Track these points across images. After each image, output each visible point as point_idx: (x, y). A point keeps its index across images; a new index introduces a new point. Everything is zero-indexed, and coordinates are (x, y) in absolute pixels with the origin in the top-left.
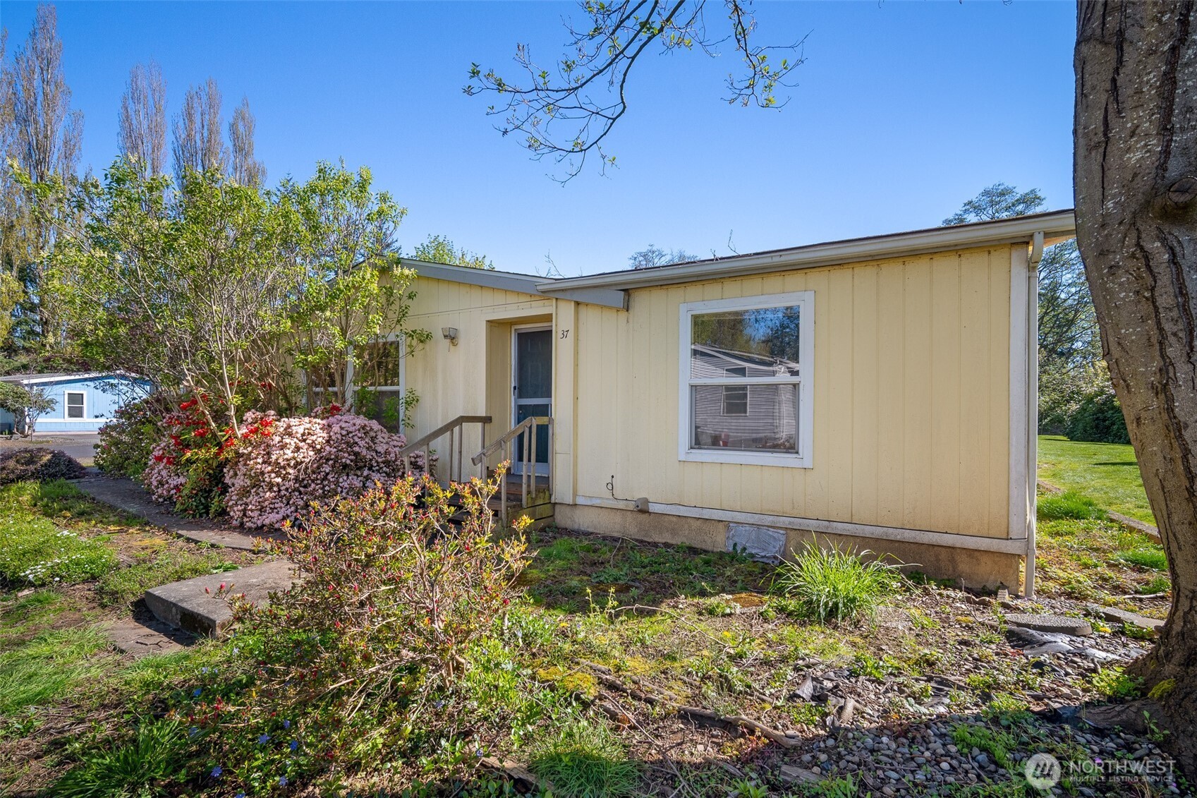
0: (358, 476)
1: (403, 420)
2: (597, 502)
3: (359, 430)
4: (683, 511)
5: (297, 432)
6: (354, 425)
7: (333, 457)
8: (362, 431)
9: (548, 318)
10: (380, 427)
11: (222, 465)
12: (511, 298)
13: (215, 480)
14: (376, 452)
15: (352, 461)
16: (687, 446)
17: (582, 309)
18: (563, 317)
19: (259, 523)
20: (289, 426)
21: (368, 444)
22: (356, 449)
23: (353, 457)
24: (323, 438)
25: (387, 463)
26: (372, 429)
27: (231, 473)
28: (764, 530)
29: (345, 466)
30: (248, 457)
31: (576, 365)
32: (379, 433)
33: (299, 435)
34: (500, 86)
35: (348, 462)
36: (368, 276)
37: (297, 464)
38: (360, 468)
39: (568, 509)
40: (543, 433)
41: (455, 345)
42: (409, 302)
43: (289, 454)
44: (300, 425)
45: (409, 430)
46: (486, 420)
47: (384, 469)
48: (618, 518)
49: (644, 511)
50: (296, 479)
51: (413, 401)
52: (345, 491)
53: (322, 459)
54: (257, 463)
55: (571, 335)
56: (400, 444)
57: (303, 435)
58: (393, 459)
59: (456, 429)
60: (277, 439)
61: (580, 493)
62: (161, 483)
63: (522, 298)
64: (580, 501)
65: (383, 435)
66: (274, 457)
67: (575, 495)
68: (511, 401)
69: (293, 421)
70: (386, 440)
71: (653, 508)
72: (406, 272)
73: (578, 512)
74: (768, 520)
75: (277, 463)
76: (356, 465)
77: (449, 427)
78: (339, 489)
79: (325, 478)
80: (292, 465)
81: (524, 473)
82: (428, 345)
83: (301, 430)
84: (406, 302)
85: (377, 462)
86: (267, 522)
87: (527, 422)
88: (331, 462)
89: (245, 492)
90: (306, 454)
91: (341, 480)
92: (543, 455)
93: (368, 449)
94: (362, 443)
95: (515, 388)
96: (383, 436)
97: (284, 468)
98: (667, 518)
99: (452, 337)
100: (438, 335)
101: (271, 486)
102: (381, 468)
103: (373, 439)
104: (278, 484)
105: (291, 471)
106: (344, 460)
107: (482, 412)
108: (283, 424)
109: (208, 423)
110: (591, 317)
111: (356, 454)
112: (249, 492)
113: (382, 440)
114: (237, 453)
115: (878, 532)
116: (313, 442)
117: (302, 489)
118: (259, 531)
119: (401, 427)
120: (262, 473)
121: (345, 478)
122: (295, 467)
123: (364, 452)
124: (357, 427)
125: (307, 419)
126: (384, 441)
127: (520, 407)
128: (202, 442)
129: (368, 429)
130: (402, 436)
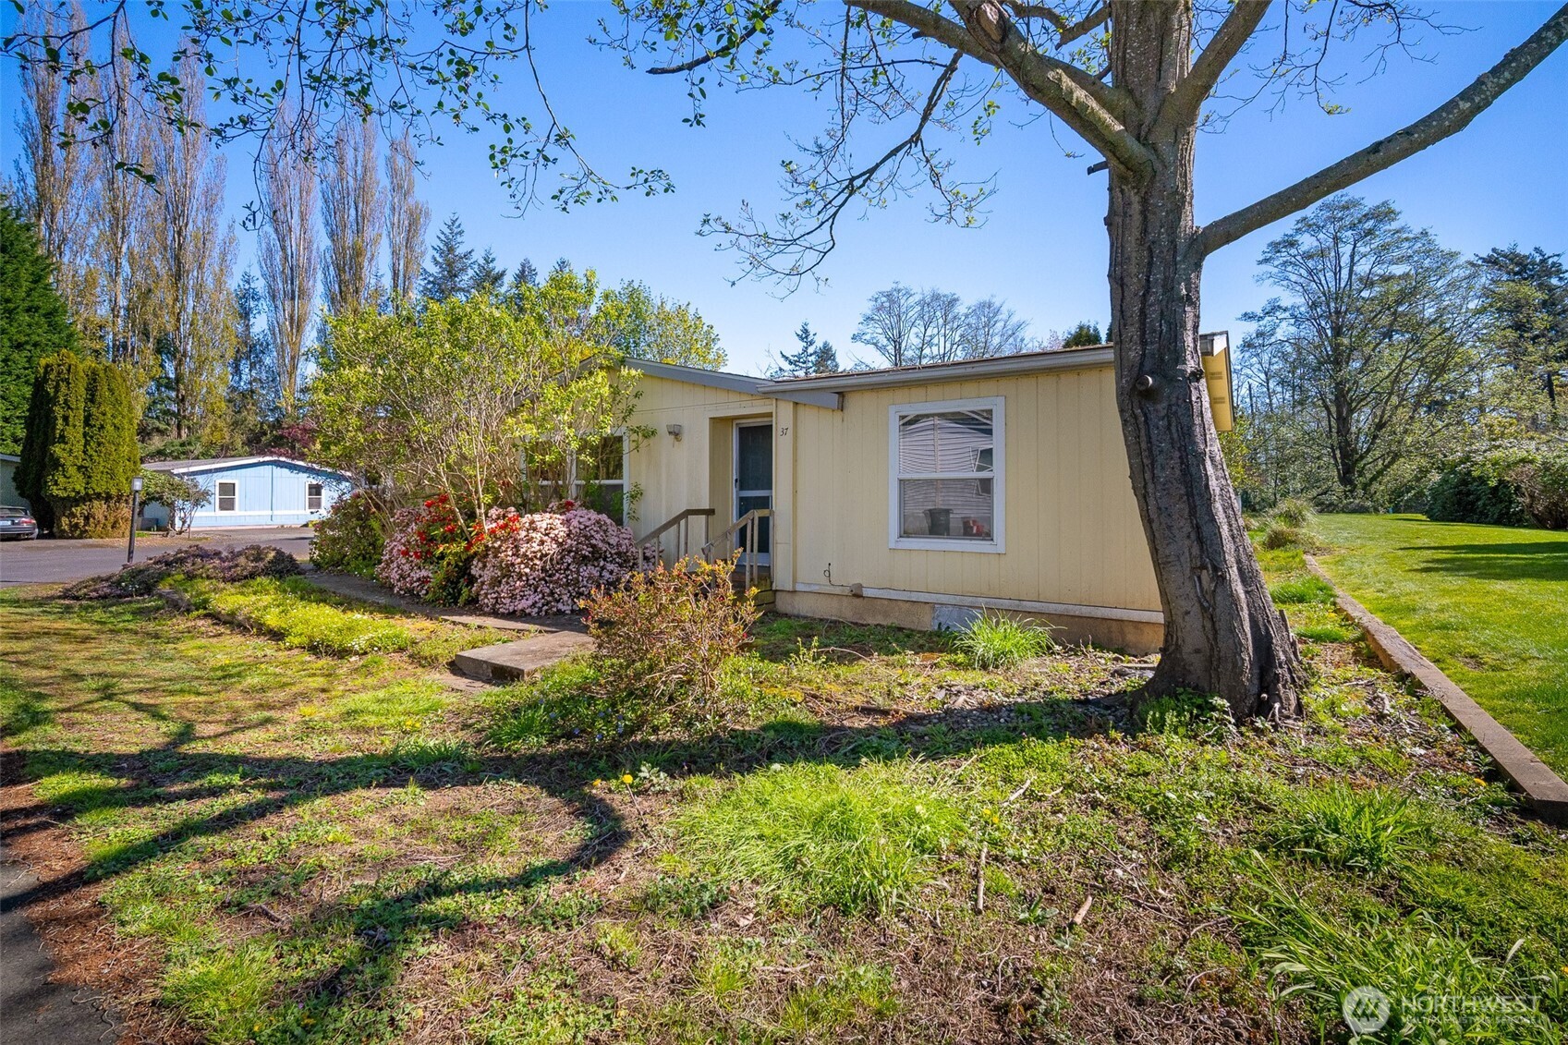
0: (595, 566)
1: (627, 513)
2: (815, 588)
3: (593, 524)
4: (893, 595)
5: (540, 527)
6: (589, 519)
7: (573, 549)
8: (596, 525)
9: (770, 415)
10: (612, 521)
11: (469, 560)
12: (733, 397)
13: (462, 572)
14: (610, 543)
15: (590, 553)
16: (897, 535)
17: (801, 409)
18: (783, 417)
19: (511, 609)
20: (532, 522)
21: (602, 536)
22: (593, 542)
23: (590, 549)
24: (564, 532)
25: (619, 554)
26: (603, 522)
27: (480, 565)
28: (965, 610)
29: (585, 557)
30: (497, 551)
31: (795, 461)
32: (611, 527)
33: (542, 530)
34: (728, 229)
35: (587, 553)
36: (600, 380)
37: (543, 556)
38: (597, 559)
39: (788, 596)
40: (764, 524)
41: (678, 440)
42: (635, 401)
43: (536, 547)
44: (543, 520)
45: (633, 523)
46: (709, 512)
47: (617, 559)
48: (834, 603)
49: (858, 596)
50: (543, 570)
51: (636, 495)
53: (565, 551)
54: (507, 555)
55: (790, 432)
56: (628, 536)
57: (546, 529)
58: (624, 551)
59: (683, 522)
60: (523, 534)
61: (799, 580)
62: (402, 577)
63: (745, 397)
64: (800, 587)
66: (523, 550)
67: (795, 581)
68: (733, 494)
69: (537, 517)
70: (616, 532)
71: (866, 593)
72: (633, 372)
73: (797, 598)
74: (968, 601)
75: (525, 555)
76: (594, 556)
77: (676, 521)
78: (580, 578)
79: (567, 569)
80: (538, 556)
81: (747, 564)
82: (652, 440)
83: (544, 525)
84: (633, 401)
85: (610, 553)
86: (520, 607)
87: (749, 514)
88: (572, 554)
89: (496, 582)
90: (550, 547)
91: (581, 570)
92: (764, 546)
93: (602, 541)
94: (598, 536)
95: (736, 480)
96: (613, 529)
97: (532, 560)
98: (879, 602)
99: (676, 433)
100: (663, 430)
101: (520, 576)
102: (614, 559)
103: (605, 531)
104: (527, 574)
105: (537, 562)
106: (583, 552)
107: (705, 505)
108: (526, 519)
109: (455, 520)
110: (809, 417)
111: (593, 546)
112: (500, 582)
113: (612, 532)
114: (487, 546)
115: (1060, 609)
116: (556, 535)
117: (548, 578)
118: (512, 616)
119: (627, 520)
120: (513, 565)
121: (585, 568)
122: (541, 559)
123: (601, 545)
124: (591, 521)
125: (548, 515)
126: (615, 534)
127: (742, 499)
128: (449, 538)
129: (600, 522)
130: (628, 528)
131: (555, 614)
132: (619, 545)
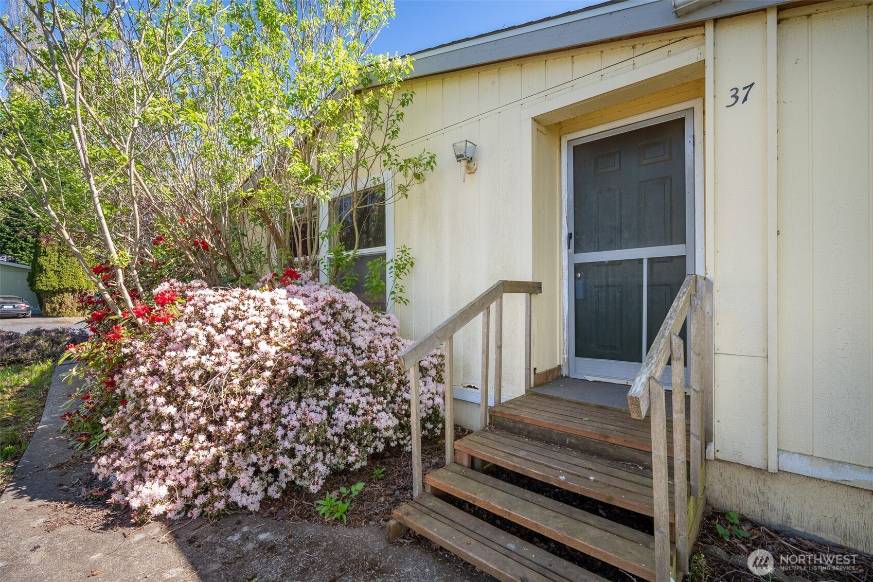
0: (319, 398)
1: (393, 293)
3: (323, 310)
5: (212, 316)
6: (317, 300)
7: (270, 363)
8: (329, 311)
10: (360, 303)
14: (353, 347)
15: (307, 369)
21: (338, 334)
22: (316, 346)
23: (309, 362)
24: (258, 325)
25: (373, 370)
26: (345, 307)
29: (294, 381)
32: (358, 313)
33: (216, 321)
35: (300, 371)
37: (206, 377)
38: (320, 383)
41: (473, 170)
43: (191, 356)
44: (221, 301)
45: (400, 307)
46: (533, 288)
47: (368, 380)
50: (203, 408)
52: (291, 434)
53: (251, 367)
55: (759, 92)
56: (390, 330)
57: (225, 318)
58: (382, 360)
59: (493, 307)
65: (365, 316)
66: (165, 364)
68: (565, 259)
69: (212, 295)
70: (370, 323)
75: (168, 376)
76: (316, 376)
77: (481, 304)
78: (280, 432)
80: (196, 377)
82: (429, 178)
83: (221, 311)
85: (354, 367)
88: (267, 374)
90: (222, 358)
91: (285, 410)
93: (337, 343)
94: (327, 334)
95: (570, 236)
96: (364, 318)
97: (182, 386)
99: (468, 158)
100: (446, 157)
101: (157, 421)
102: (362, 378)
103: (347, 325)
104: (171, 418)
105: (194, 392)
106: (291, 370)
107: (526, 276)
111: (316, 355)
113: (362, 324)
116: (239, 332)
117: (211, 428)
119: (390, 303)
121: (293, 405)
122: (201, 384)
124: (320, 304)
125: (237, 291)
126: (367, 327)
127: (576, 268)
129: (339, 306)
130: (393, 317)
131: (221, 515)
132: (372, 349)
